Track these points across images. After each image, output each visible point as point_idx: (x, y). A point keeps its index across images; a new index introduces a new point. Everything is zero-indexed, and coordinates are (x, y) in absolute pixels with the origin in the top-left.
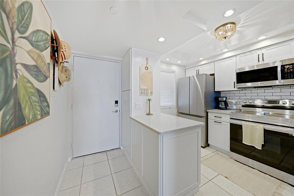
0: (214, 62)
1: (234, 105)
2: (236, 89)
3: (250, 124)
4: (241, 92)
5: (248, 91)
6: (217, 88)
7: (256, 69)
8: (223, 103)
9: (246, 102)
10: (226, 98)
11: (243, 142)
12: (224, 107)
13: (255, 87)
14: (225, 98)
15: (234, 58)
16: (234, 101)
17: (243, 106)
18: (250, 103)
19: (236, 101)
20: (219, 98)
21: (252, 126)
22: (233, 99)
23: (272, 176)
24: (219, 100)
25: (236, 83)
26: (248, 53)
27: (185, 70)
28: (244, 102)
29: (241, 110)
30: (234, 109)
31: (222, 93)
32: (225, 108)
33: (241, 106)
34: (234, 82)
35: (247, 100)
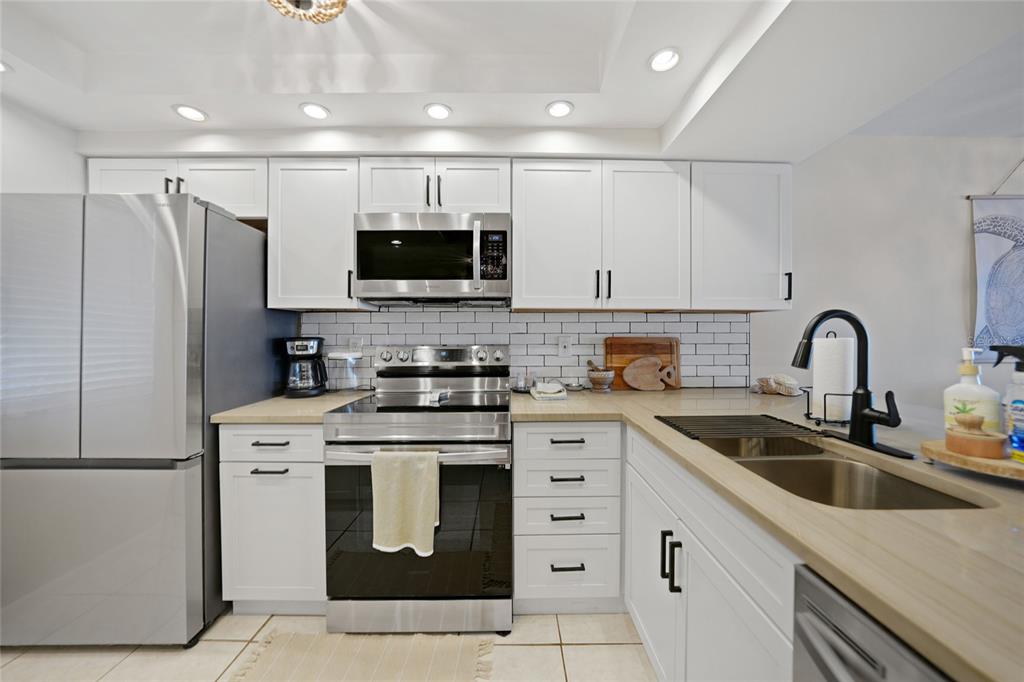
0: (267, 157)
1: (350, 370)
2: (355, 304)
3: (397, 457)
4: (377, 317)
5: (396, 316)
6: (279, 295)
7: (420, 229)
8: (308, 366)
9: (389, 356)
10: (320, 341)
11: (375, 546)
12: (311, 383)
13: (416, 301)
14: (316, 343)
15: (351, 167)
16: (350, 357)
17: (381, 374)
18: (401, 360)
19: (358, 355)
20: (289, 344)
21: (406, 463)
22: (347, 347)
23: (459, 633)
24: (290, 352)
25: (354, 276)
26: (397, 163)
27: (86, 159)
28: (385, 360)
29: (374, 389)
30: (351, 389)
31: (305, 318)
32: (314, 388)
33: (375, 375)
34: (350, 273)
35: (393, 351)
